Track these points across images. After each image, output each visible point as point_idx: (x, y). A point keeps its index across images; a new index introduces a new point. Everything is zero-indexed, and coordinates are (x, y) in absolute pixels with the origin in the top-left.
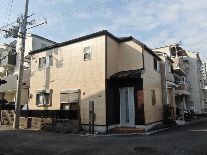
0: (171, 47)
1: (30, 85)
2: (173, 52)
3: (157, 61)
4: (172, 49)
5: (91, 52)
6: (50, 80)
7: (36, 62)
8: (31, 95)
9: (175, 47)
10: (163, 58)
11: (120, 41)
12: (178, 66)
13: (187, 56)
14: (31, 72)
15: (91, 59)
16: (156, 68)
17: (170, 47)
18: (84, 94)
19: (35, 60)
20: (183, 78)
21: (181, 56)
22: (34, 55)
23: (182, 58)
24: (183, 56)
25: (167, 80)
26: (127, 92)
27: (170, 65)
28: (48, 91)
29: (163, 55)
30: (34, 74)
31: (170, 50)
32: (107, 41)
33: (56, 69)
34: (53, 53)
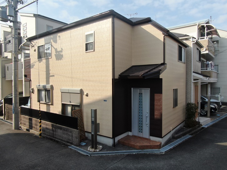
0: (200, 26)
1: (30, 78)
2: (201, 31)
3: (182, 48)
4: (201, 28)
5: (94, 42)
6: (51, 75)
7: (35, 51)
8: (33, 89)
9: (205, 26)
10: (190, 43)
11: (134, 24)
12: (206, 49)
13: (218, 35)
14: (31, 63)
15: (94, 51)
16: (180, 58)
17: (198, 26)
18: (87, 95)
19: (33, 49)
20: (211, 64)
21: (211, 36)
22: (32, 42)
23: (211, 38)
24: (213, 36)
25: (193, 72)
26: (141, 94)
27: (198, 51)
28: (48, 87)
29: (191, 39)
30: (34, 65)
31: (198, 29)
32: (115, 25)
33: (56, 61)
34: (52, 41)
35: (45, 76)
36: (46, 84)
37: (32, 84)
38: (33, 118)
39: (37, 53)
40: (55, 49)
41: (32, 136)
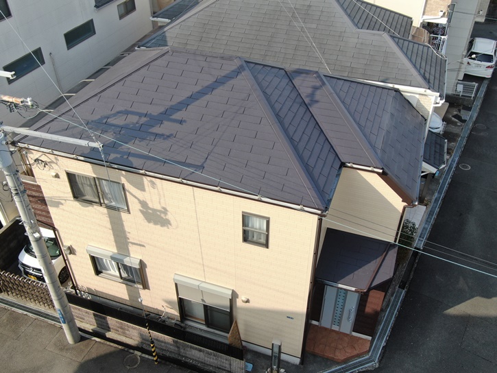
6: (131, 241)
7: (56, 176)
8: (70, 248)
12: (444, 13)
14: (45, 195)
18: (247, 302)
33: (147, 223)
34: (123, 181)
35: (112, 238)
36: (116, 252)
37: (62, 236)
38: (109, 318)
39: (67, 184)
40: (138, 200)
41: (134, 360)
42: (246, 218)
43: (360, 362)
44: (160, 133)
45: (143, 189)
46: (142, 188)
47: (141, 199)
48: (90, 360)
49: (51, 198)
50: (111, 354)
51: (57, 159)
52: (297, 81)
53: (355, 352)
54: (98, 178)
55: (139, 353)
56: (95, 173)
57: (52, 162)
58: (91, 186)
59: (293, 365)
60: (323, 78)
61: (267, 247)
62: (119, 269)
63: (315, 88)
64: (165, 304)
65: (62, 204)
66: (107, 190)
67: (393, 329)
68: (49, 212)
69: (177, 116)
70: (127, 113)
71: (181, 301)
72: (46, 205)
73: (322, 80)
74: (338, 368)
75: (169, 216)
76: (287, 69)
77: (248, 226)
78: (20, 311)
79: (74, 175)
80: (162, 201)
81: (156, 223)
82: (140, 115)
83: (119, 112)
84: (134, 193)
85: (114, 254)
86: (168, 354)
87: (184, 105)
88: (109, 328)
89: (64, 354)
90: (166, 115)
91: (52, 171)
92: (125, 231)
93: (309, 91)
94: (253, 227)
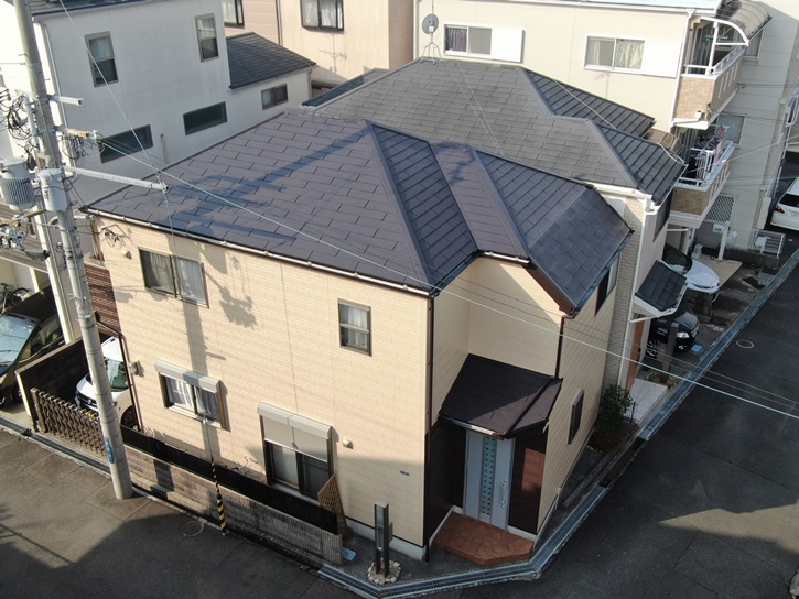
0: (698, 20)
6: (210, 351)
7: (129, 257)
8: (137, 365)
9: (715, 25)
12: (703, 115)
18: (350, 446)
19: (119, 246)
25: (636, 295)
31: (690, 29)
32: (434, 314)
33: (229, 323)
34: (203, 259)
35: (187, 347)
36: (191, 369)
37: (129, 347)
38: (173, 467)
39: (139, 267)
40: (219, 286)
41: (196, 527)
42: (343, 309)
43: (511, 569)
44: (253, 200)
45: (224, 271)
46: (223, 269)
47: (222, 286)
48: (138, 520)
49: (119, 288)
50: (167, 517)
51: (130, 231)
52: (440, 157)
53: (507, 554)
54: (174, 257)
55: (204, 521)
56: (171, 249)
57: (124, 236)
58: (167, 270)
59: (413, 560)
60: (475, 154)
61: (370, 354)
62: (194, 398)
63: (463, 164)
64: (249, 456)
65: (132, 297)
66: (184, 275)
67: (575, 535)
68: (115, 311)
69: (278, 182)
70: (219, 178)
71: (268, 447)
72: (114, 299)
73: (472, 155)
74: (479, 572)
75: (255, 311)
76: (431, 142)
77: (347, 323)
78: (64, 455)
79: (148, 253)
80: (246, 287)
81: (238, 323)
82: (234, 181)
83: (209, 178)
84: (214, 277)
85: (188, 372)
86: (243, 527)
87: (289, 170)
88: (172, 485)
89: (107, 509)
90: (265, 180)
91: (124, 248)
92: (202, 336)
93: (454, 167)
94: (353, 324)
